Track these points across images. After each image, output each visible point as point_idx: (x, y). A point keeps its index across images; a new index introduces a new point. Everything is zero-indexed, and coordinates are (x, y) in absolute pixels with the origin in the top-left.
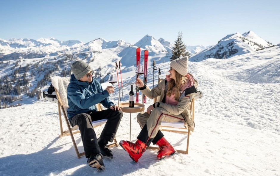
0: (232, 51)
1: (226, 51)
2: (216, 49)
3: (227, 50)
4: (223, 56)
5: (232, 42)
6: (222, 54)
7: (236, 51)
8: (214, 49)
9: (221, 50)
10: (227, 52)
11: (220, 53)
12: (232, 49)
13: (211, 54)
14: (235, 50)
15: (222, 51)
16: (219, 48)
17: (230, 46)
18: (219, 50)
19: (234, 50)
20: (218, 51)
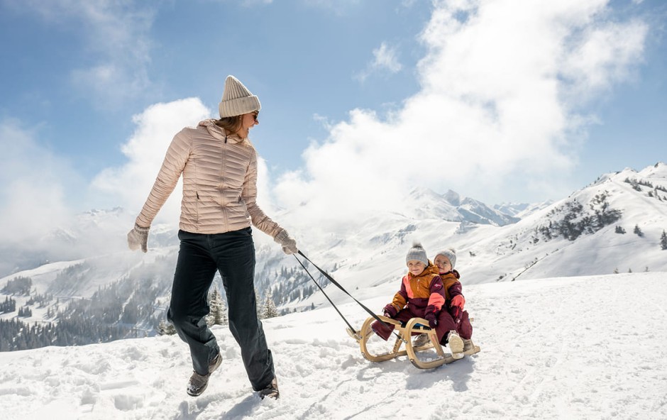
0: (605, 215)
1: (589, 217)
2: (562, 212)
3: (593, 213)
4: (582, 229)
5: (605, 194)
6: (579, 223)
7: (617, 216)
8: (558, 213)
9: (576, 213)
10: (592, 217)
11: (572, 221)
12: (606, 210)
13: (551, 225)
14: (613, 213)
15: (578, 215)
16: (570, 208)
17: (599, 202)
18: (570, 215)
19: (610, 212)
20: (568, 217)
